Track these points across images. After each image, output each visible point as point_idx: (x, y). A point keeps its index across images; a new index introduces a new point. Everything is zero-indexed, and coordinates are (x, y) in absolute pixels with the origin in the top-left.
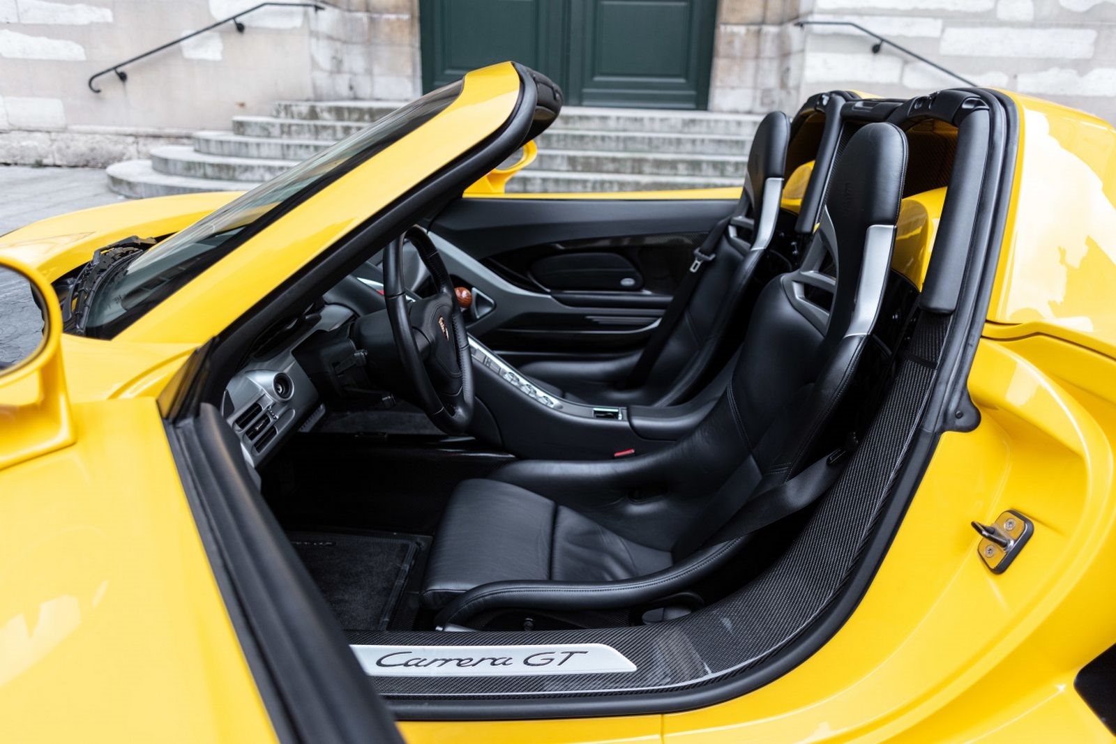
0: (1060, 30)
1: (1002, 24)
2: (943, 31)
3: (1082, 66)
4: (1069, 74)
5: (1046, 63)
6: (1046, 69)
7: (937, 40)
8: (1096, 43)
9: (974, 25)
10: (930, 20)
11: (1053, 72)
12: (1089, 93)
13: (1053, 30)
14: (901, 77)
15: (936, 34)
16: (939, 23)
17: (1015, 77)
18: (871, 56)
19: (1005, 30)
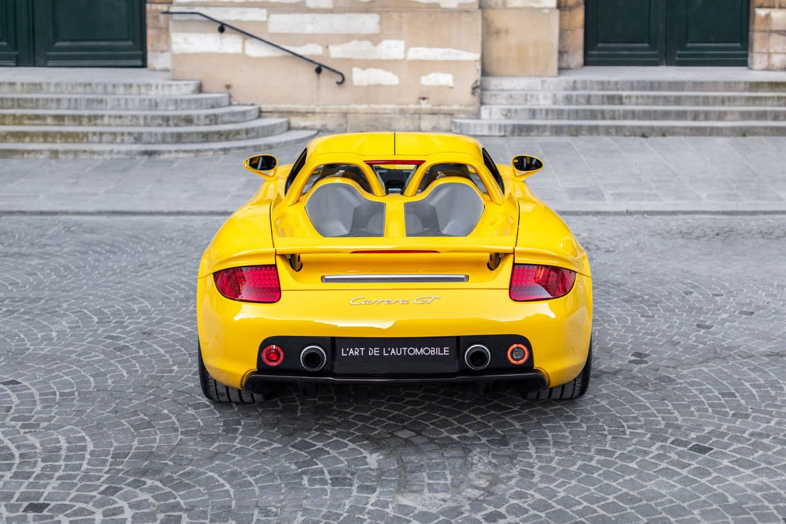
0: (352, 15)
1: (310, 11)
2: (268, 16)
3: (375, 39)
4: (366, 45)
5: (348, 38)
6: (349, 41)
7: (265, 23)
8: (380, 23)
9: (290, 12)
10: (257, 10)
11: (354, 42)
12: (384, 57)
13: (347, 15)
14: (244, 48)
15: (264, 18)
16: (264, 11)
17: (327, 47)
18: (218, 34)
19: (312, 15)
